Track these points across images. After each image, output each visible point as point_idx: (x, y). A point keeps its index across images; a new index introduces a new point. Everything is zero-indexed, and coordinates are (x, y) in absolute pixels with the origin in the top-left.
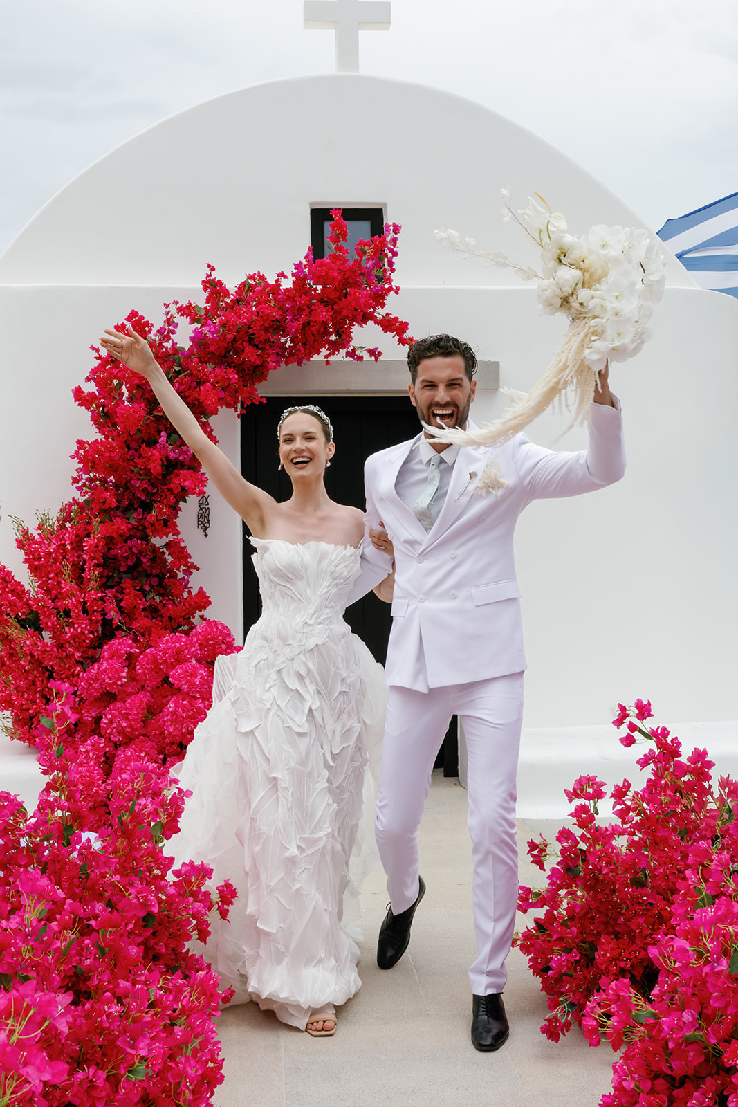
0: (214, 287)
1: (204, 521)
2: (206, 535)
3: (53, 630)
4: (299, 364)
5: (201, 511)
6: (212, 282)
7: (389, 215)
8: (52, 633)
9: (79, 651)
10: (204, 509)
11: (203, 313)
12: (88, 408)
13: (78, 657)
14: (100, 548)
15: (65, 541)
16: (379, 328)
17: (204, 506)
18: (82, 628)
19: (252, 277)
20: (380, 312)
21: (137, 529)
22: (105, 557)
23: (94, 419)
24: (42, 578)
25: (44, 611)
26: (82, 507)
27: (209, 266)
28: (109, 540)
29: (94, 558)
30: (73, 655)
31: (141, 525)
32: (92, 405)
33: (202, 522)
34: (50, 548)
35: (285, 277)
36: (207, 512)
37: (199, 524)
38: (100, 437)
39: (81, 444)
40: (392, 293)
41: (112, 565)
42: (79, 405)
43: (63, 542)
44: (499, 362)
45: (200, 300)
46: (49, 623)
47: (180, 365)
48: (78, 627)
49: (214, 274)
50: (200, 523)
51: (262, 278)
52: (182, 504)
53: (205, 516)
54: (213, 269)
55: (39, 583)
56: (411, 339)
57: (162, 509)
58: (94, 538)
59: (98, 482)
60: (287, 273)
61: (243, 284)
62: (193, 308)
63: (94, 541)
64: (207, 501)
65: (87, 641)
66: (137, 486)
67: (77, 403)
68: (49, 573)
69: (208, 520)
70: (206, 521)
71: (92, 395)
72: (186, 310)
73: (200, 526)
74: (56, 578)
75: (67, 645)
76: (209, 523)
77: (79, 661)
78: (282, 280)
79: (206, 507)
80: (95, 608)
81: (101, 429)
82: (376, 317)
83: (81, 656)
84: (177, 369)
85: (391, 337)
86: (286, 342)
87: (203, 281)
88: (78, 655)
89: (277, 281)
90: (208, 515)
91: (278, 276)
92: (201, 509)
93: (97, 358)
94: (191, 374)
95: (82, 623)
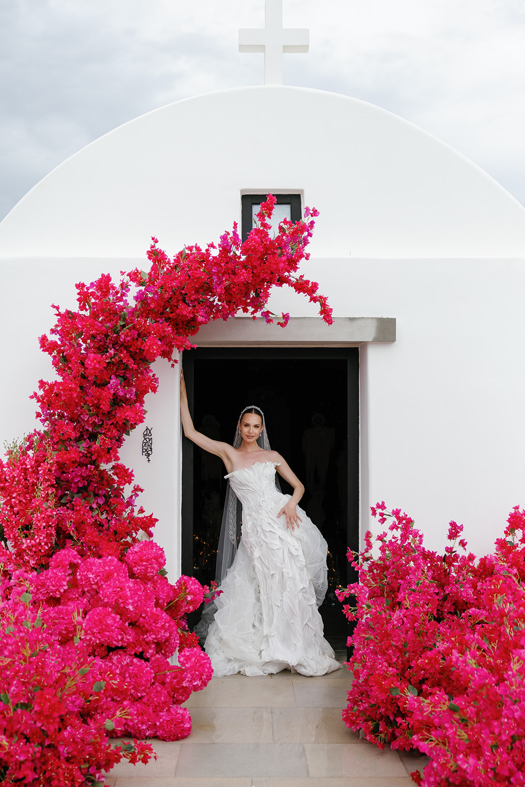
0: (156, 256)
1: (147, 450)
2: (149, 461)
3: (14, 541)
4: (225, 319)
5: (145, 441)
6: (155, 252)
7: (305, 199)
8: (14, 543)
9: (34, 559)
10: (148, 440)
11: (147, 277)
12: (50, 354)
13: (33, 564)
14: (53, 472)
15: (26, 465)
16: (293, 289)
17: (148, 437)
18: (40, 540)
19: (190, 248)
20: (294, 276)
21: (87, 457)
22: (58, 479)
23: (55, 364)
24: (7, 497)
25: (8, 524)
26: (42, 437)
27: (153, 239)
28: (61, 467)
29: (48, 480)
30: (29, 562)
31: (89, 453)
32: (53, 352)
33: (146, 450)
34: (14, 473)
35: (214, 247)
36: (150, 442)
37: (143, 452)
38: (60, 379)
39: (42, 384)
40: (304, 259)
41: (64, 486)
42: (43, 351)
43: (24, 466)
44: (395, 319)
45: (146, 266)
46: (11, 535)
47: (125, 320)
48: (37, 539)
49: (157, 246)
50: (144, 450)
51: (198, 249)
52: (125, 436)
53: (148, 445)
54: (156, 242)
55: (4, 501)
56: (321, 297)
57: (105, 440)
58: (48, 464)
59: (56, 417)
60: (216, 245)
61: (181, 253)
62: (139, 273)
63: (47, 465)
64: (150, 432)
65: (42, 551)
66: (86, 419)
67: (42, 349)
68: (13, 493)
69: (151, 449)
70: (149, 449)
71: (54, 344)
72: (135, 276)
73: (144, 454)
74: (18, 497)
75: (25, 554)
76: (151, 451)
77: (34, 568)
78: (212, 249)
79: (150, 437)
80: (50, 523)
81: (60, 371)
82: (290, 280)
83: (36, 564)
84: (122, 323)
85: (304, 297)
86: (214, 301)
87: (148, 252)
88: (33, 562)
89: (207, 250)
90: (151, 444)
91: (209, 246)
92: (145, 439)
93: (57, 315)
94: (134, 327)
95: (41, 536)
